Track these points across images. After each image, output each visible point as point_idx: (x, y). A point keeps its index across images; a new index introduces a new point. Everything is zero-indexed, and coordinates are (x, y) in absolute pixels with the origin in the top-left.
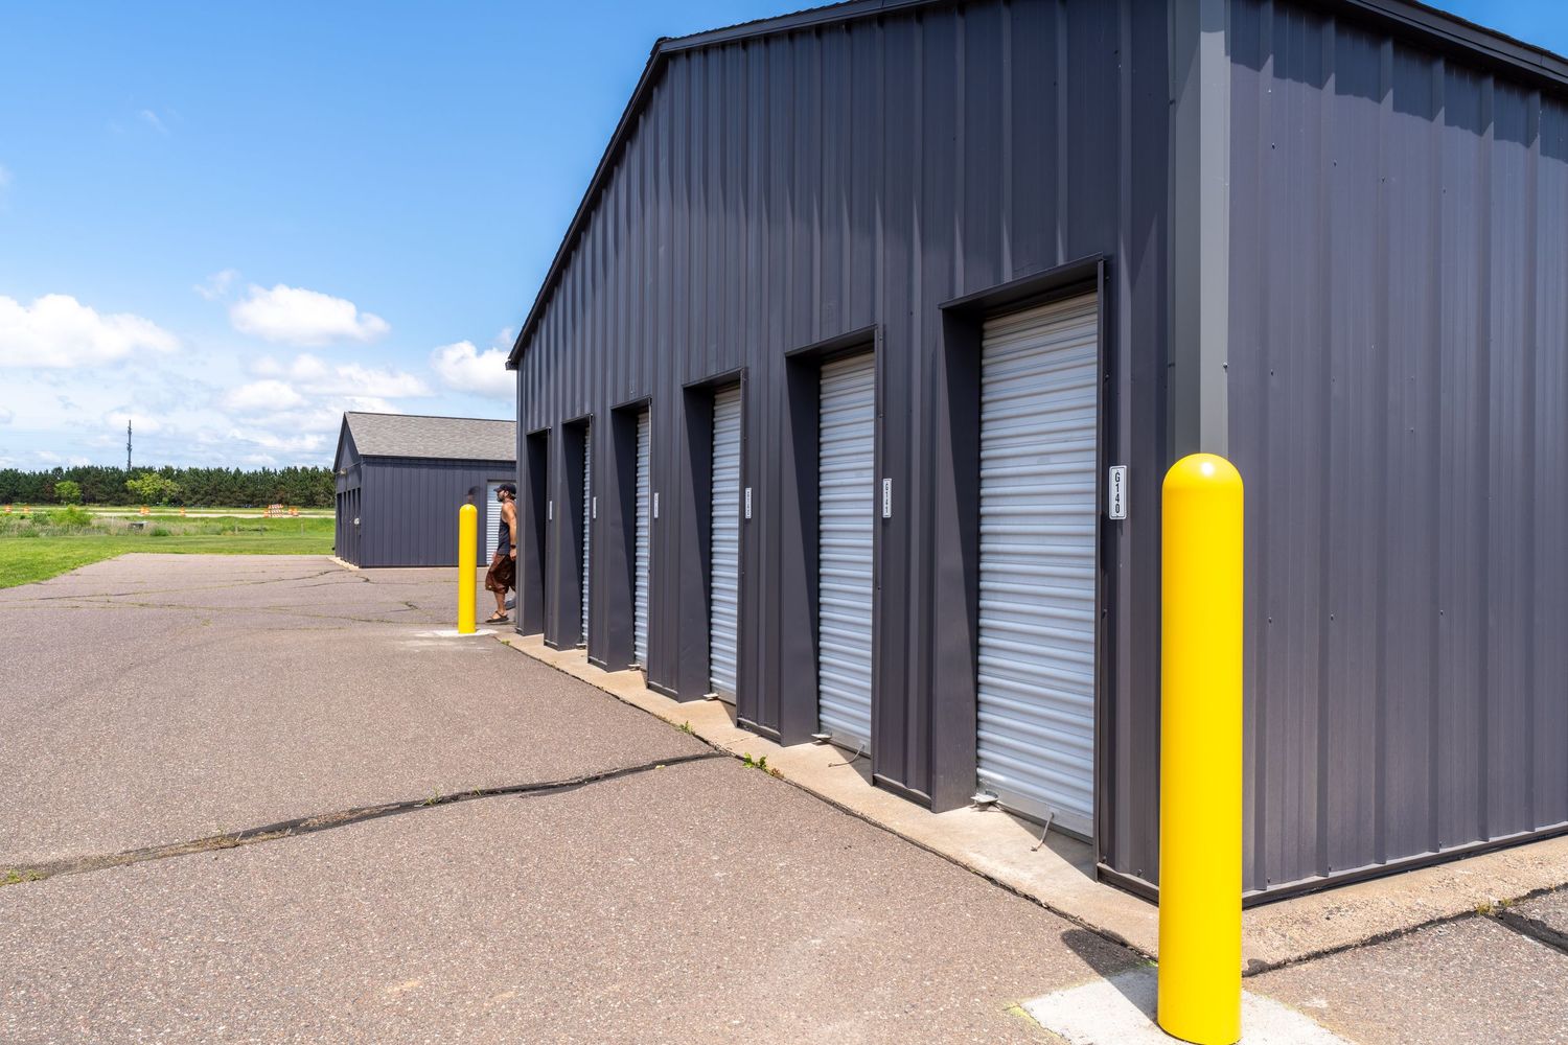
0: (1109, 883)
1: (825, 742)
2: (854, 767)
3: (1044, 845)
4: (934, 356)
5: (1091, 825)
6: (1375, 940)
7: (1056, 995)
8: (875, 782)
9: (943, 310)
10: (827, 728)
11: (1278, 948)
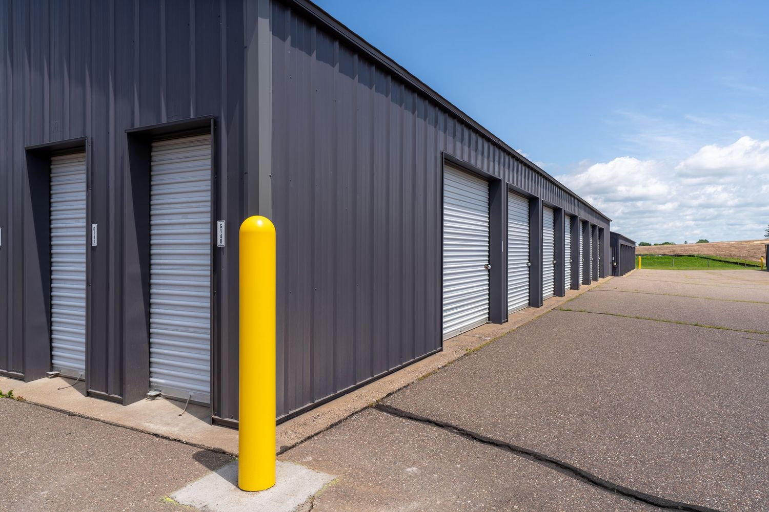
0: (218, 425)
1: (56, 376)
2: (75, 388)
3: (186, 412)
4: (122, 158)
5: (209, 398)
6: (332, 426)
7: (189, 486)
8: (88, 394)
9: (128, 133)
10: (57, 367)
11: (293, 439)
